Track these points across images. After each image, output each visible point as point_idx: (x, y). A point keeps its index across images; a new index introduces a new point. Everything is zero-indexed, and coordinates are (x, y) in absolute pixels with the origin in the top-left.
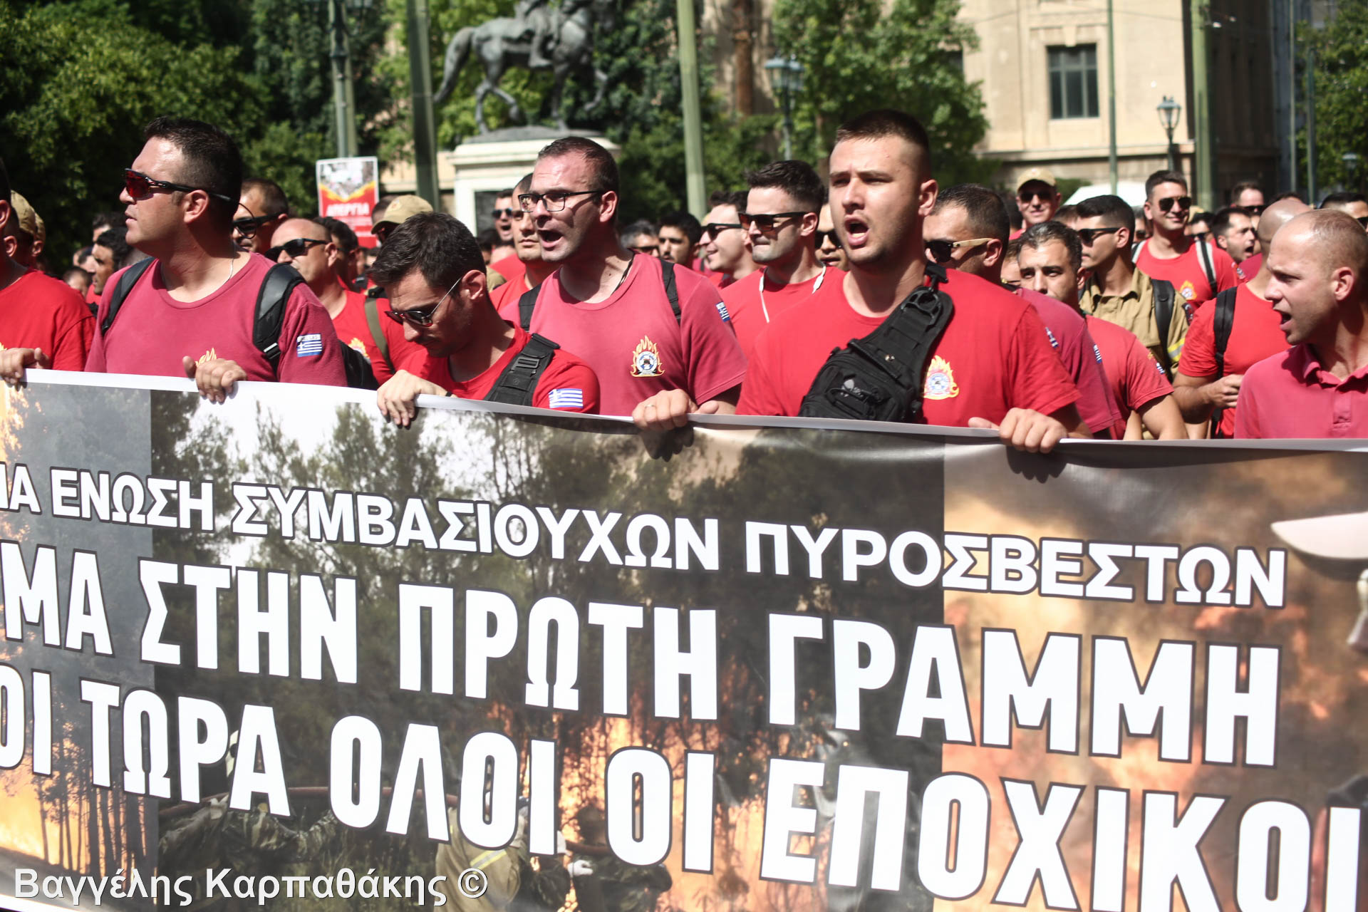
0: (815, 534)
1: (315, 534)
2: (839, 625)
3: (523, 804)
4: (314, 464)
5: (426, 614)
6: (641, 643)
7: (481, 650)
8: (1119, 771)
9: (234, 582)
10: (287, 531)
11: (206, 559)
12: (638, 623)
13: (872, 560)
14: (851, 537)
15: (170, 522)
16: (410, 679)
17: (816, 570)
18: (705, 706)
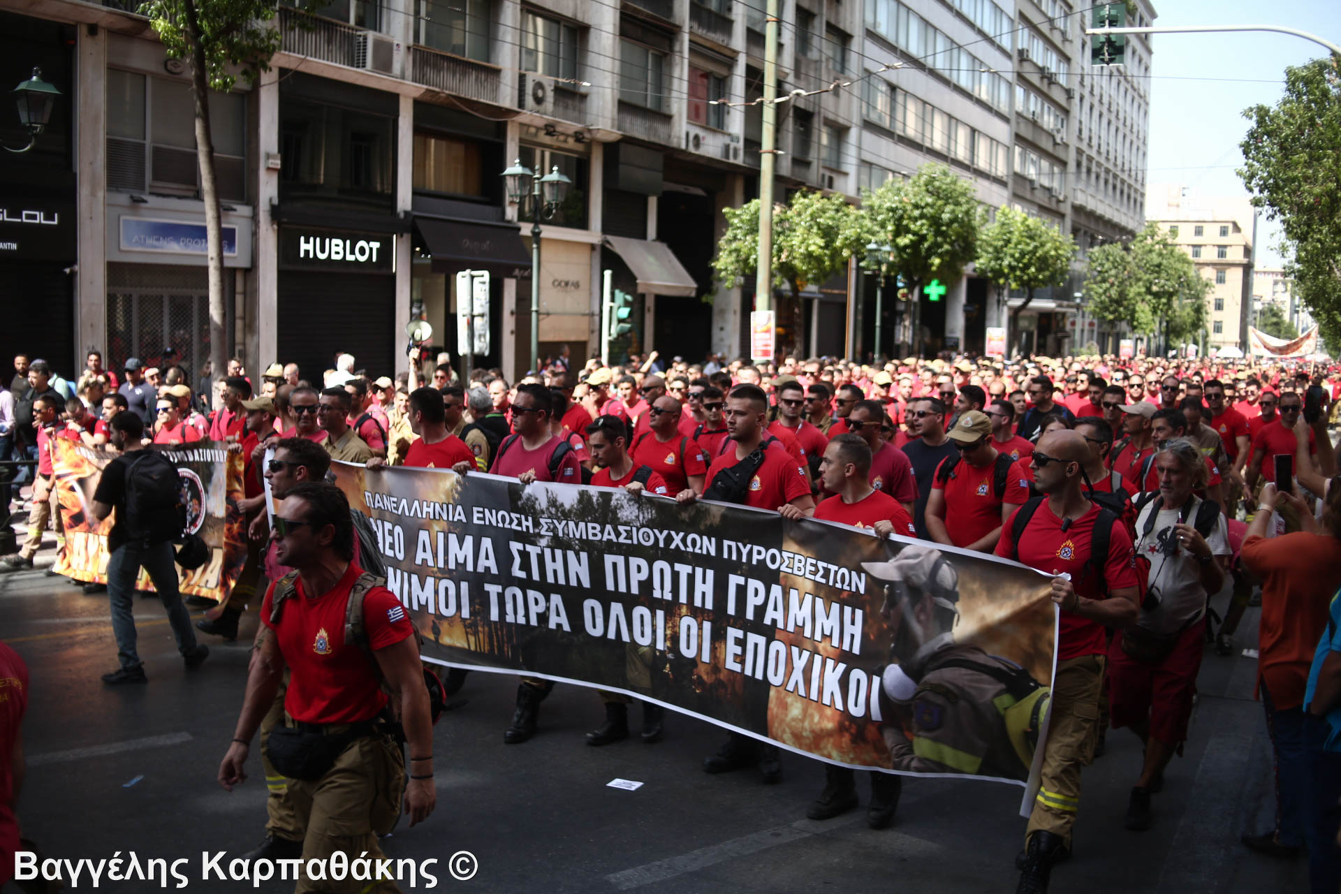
0: (745, 547)
1: (571, 536)
2: (750, 580)
3: (654, 632)
4: (570, 511)
5: (615, 565)
6: (691, 578)
7: (636, 578)
8: (821, 646)
9: (543, 551)
10: (561, 534)
11: (534, 544)
12: (690, 572)
13: (761, 557)
14: (756, 548)
15: (519, 528)
16: (610, 586)
17: (744, 560)
18: (709, 605)
